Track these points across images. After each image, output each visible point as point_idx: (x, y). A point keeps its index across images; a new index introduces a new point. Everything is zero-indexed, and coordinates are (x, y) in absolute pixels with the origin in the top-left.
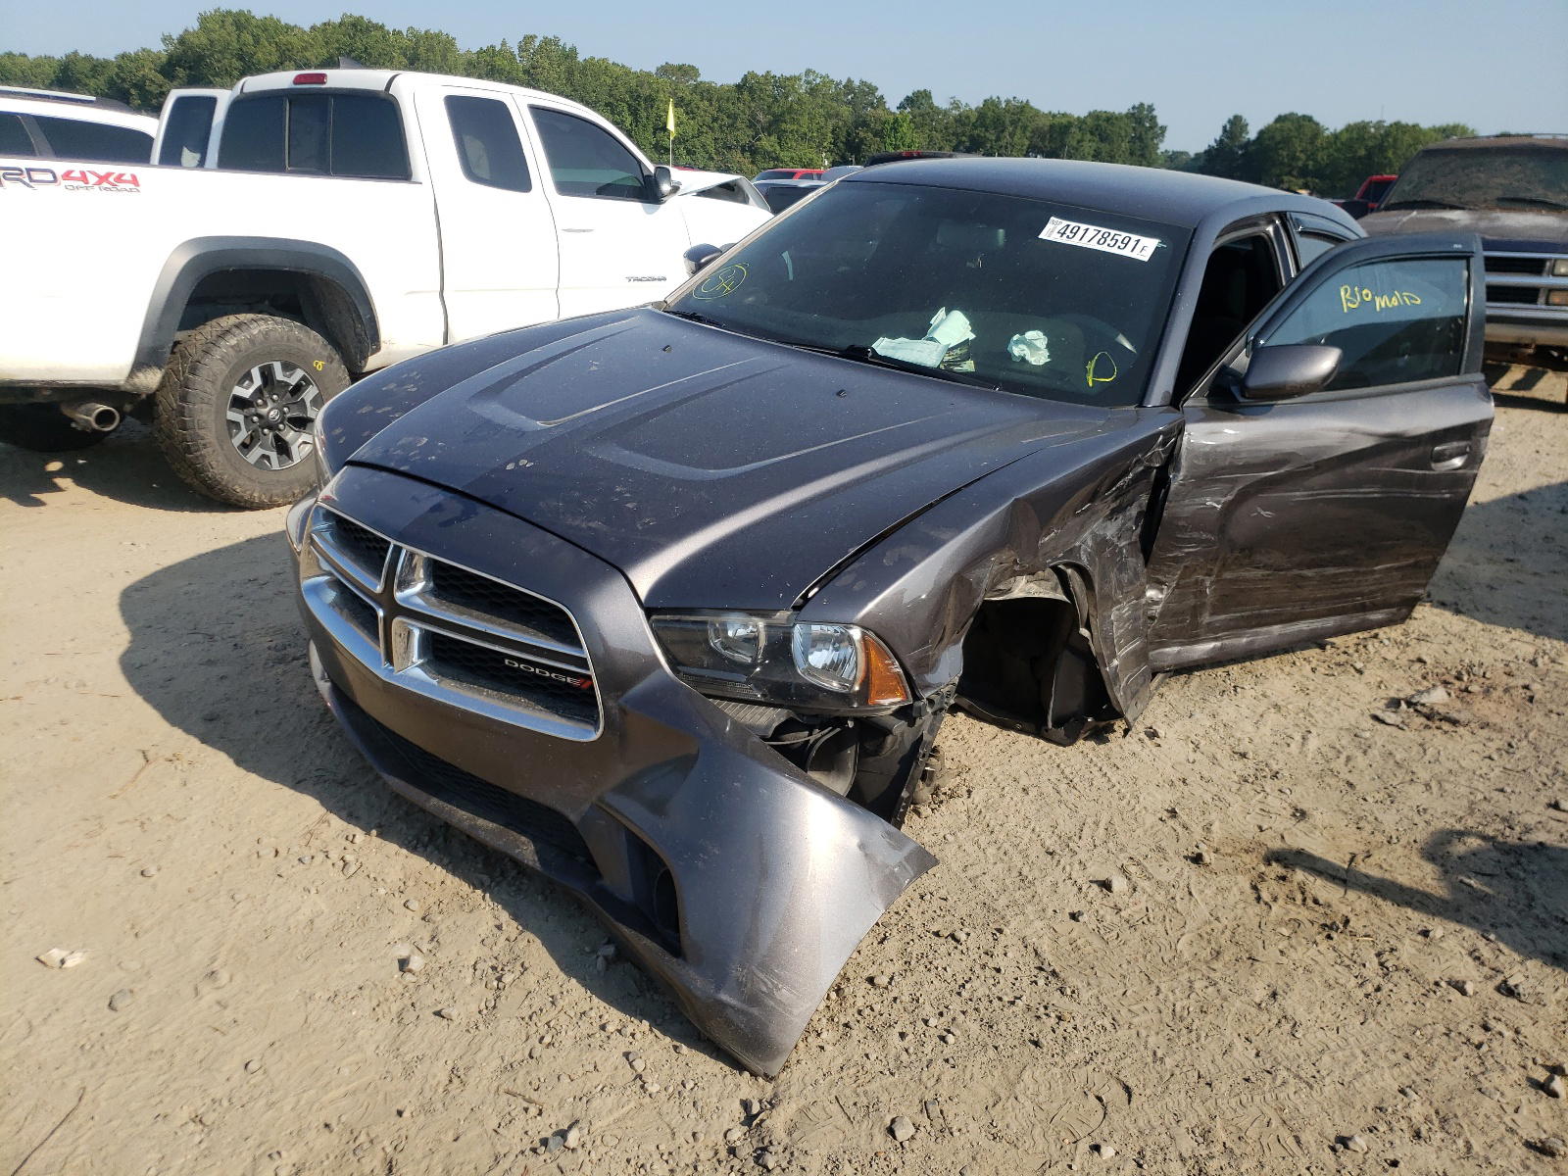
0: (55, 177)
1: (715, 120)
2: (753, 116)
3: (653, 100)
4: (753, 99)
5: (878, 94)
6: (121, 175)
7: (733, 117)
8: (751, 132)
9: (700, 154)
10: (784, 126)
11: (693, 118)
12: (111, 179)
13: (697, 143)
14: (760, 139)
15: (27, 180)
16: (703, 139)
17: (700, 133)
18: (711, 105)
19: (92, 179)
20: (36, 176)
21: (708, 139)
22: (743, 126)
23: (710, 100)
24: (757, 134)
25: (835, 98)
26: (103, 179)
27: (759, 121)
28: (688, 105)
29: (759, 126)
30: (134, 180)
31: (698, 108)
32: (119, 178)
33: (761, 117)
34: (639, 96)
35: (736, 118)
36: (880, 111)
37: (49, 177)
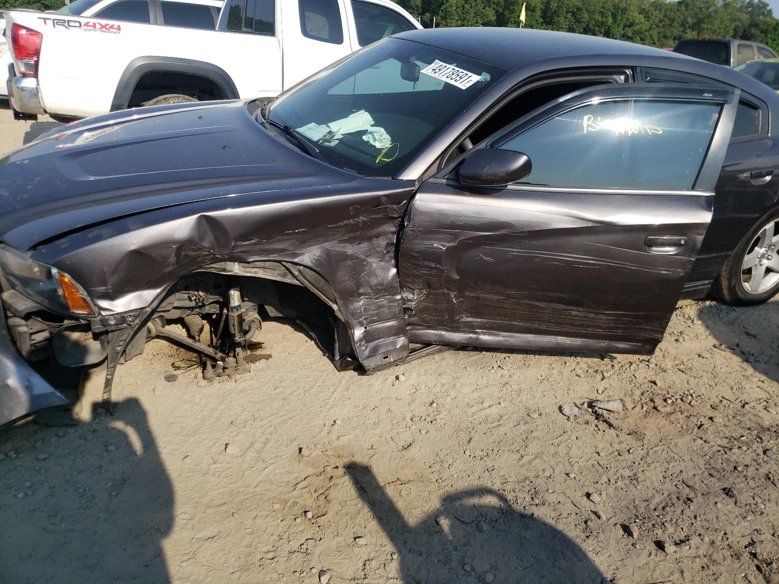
0: (80, 25)
1: (661, 21)
2: (685, 20)
3: (626, 10)
4: (687, 10)
5: (769, 8)
6: (113, 25)
7: (673, 20)
8: (681, 29)
9: (648, 40)
10: (703, 25)
11: (648, 20)
12: (107, 27)
13: (648, 35)
14: (686, 33)
15: (67, 25)
16: (651, 32)
17: (650, 29)
18: (660, 13)
19: (98, 26)
20: (72, 24)
21: (654, 33)
22: (678, 25)
23: (660, 10)
24: (685, 30)
25: (740, 10)
26: (103, 27)
27: (688, 23)
28: (646, 13)
29: (687, 26)
30: (119, 28)
31: (652, 15)
32: (112, 27)
33: (690, 20)
34: (619, 8)
35: (674, 21)
36: (768, 19)
37: (78, 24)
